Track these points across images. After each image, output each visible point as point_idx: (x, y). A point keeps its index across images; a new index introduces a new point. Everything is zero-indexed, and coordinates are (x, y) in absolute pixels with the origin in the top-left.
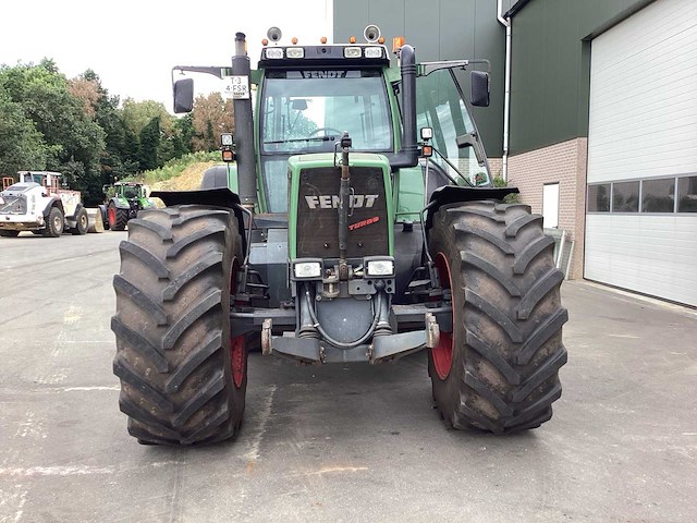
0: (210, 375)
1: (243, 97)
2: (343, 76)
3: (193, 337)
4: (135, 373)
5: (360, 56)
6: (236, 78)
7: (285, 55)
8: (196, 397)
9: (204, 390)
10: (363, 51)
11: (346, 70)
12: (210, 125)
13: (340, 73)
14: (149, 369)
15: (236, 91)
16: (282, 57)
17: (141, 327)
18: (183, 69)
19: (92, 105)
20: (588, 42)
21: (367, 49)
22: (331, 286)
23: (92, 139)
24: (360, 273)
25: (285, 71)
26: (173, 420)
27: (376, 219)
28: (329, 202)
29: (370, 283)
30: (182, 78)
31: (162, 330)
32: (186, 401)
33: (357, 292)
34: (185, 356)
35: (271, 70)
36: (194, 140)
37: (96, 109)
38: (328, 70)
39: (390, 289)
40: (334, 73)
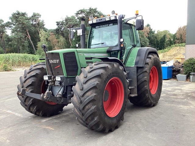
10: (110, 18)
11: (109, 24)
12: (181, 35)
15: (80, 33)
16: (92, 23)
19: (147, 33)
23: (145, 42)
25: (95, 26)
27: (59, 66)
36: (176, 40)
37: (148, 34)
39: (62, 85)
40: (106, 25)
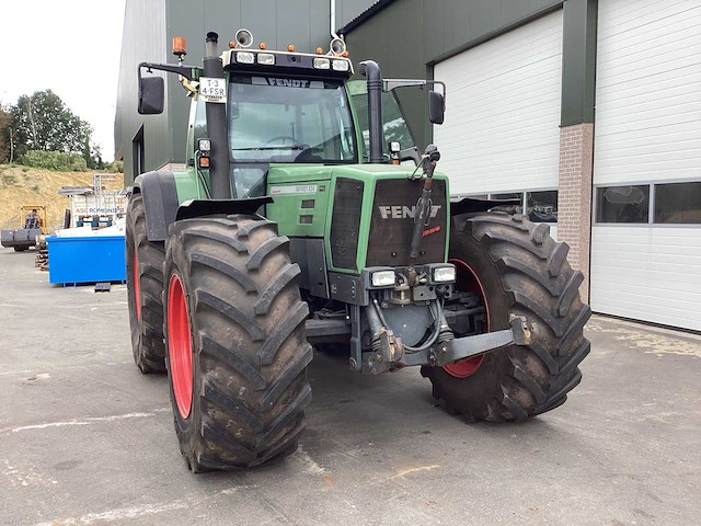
0: (299, 389)
1: (220, 101)
2: (308, 85)
3: (288, 351)
4: (228, 394)
5: (328, 67)
6: (213, 80)
7: (256, 60)
8: (285, 413)
9: (294, 405)
10: (331, 63)
11: (310, 80)
13: (304, 82)
14: (243, 388)
15: (213, 94)
16: (252, 62)
17: (235, 344)
18: (150, 67)
20: (431, 66)
21: (335, 62)
22: (403, 294)
24: (424, 280)
25: (250, 76)
26: (259, 440)
27: (438, 229)
28: (400, 212)
29: (431, 289)
30: (149, 75)
31: (256, 346)
32: (275, 419)
33: (421, 299)
34: (279, 372)
35: (237, 75)
38: (293, 78)
39: (448, 295)
40: (298, 82)
